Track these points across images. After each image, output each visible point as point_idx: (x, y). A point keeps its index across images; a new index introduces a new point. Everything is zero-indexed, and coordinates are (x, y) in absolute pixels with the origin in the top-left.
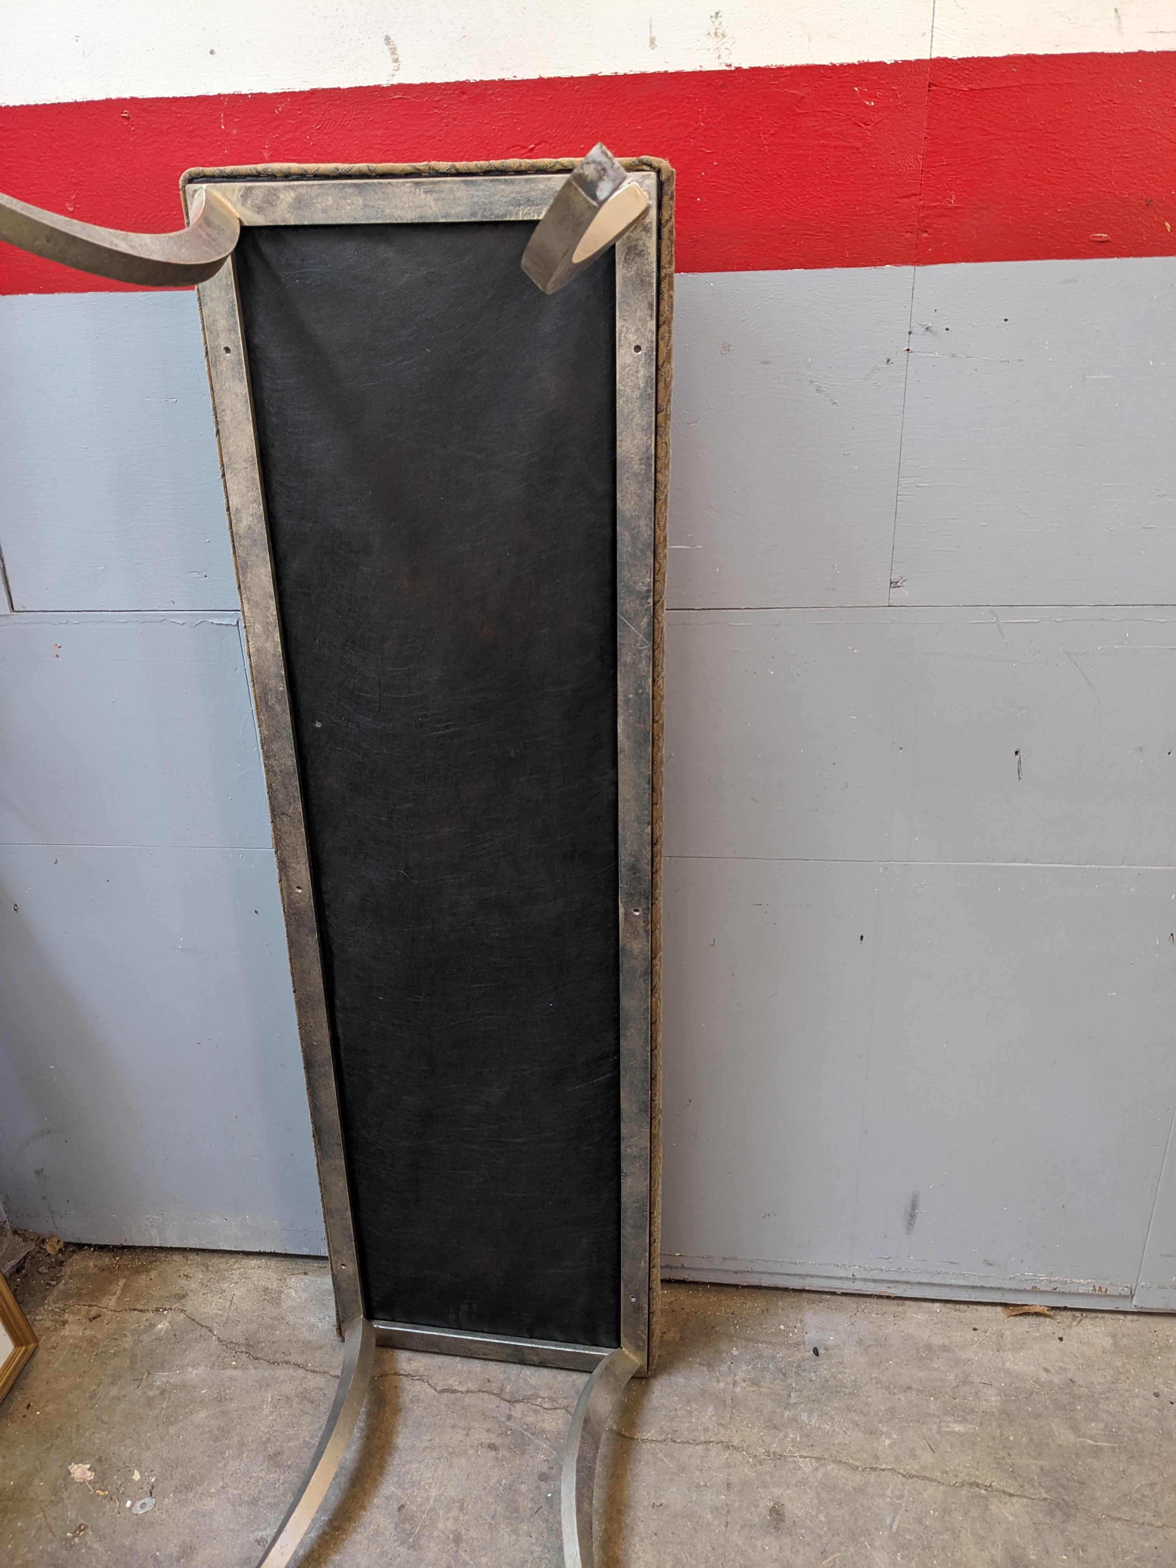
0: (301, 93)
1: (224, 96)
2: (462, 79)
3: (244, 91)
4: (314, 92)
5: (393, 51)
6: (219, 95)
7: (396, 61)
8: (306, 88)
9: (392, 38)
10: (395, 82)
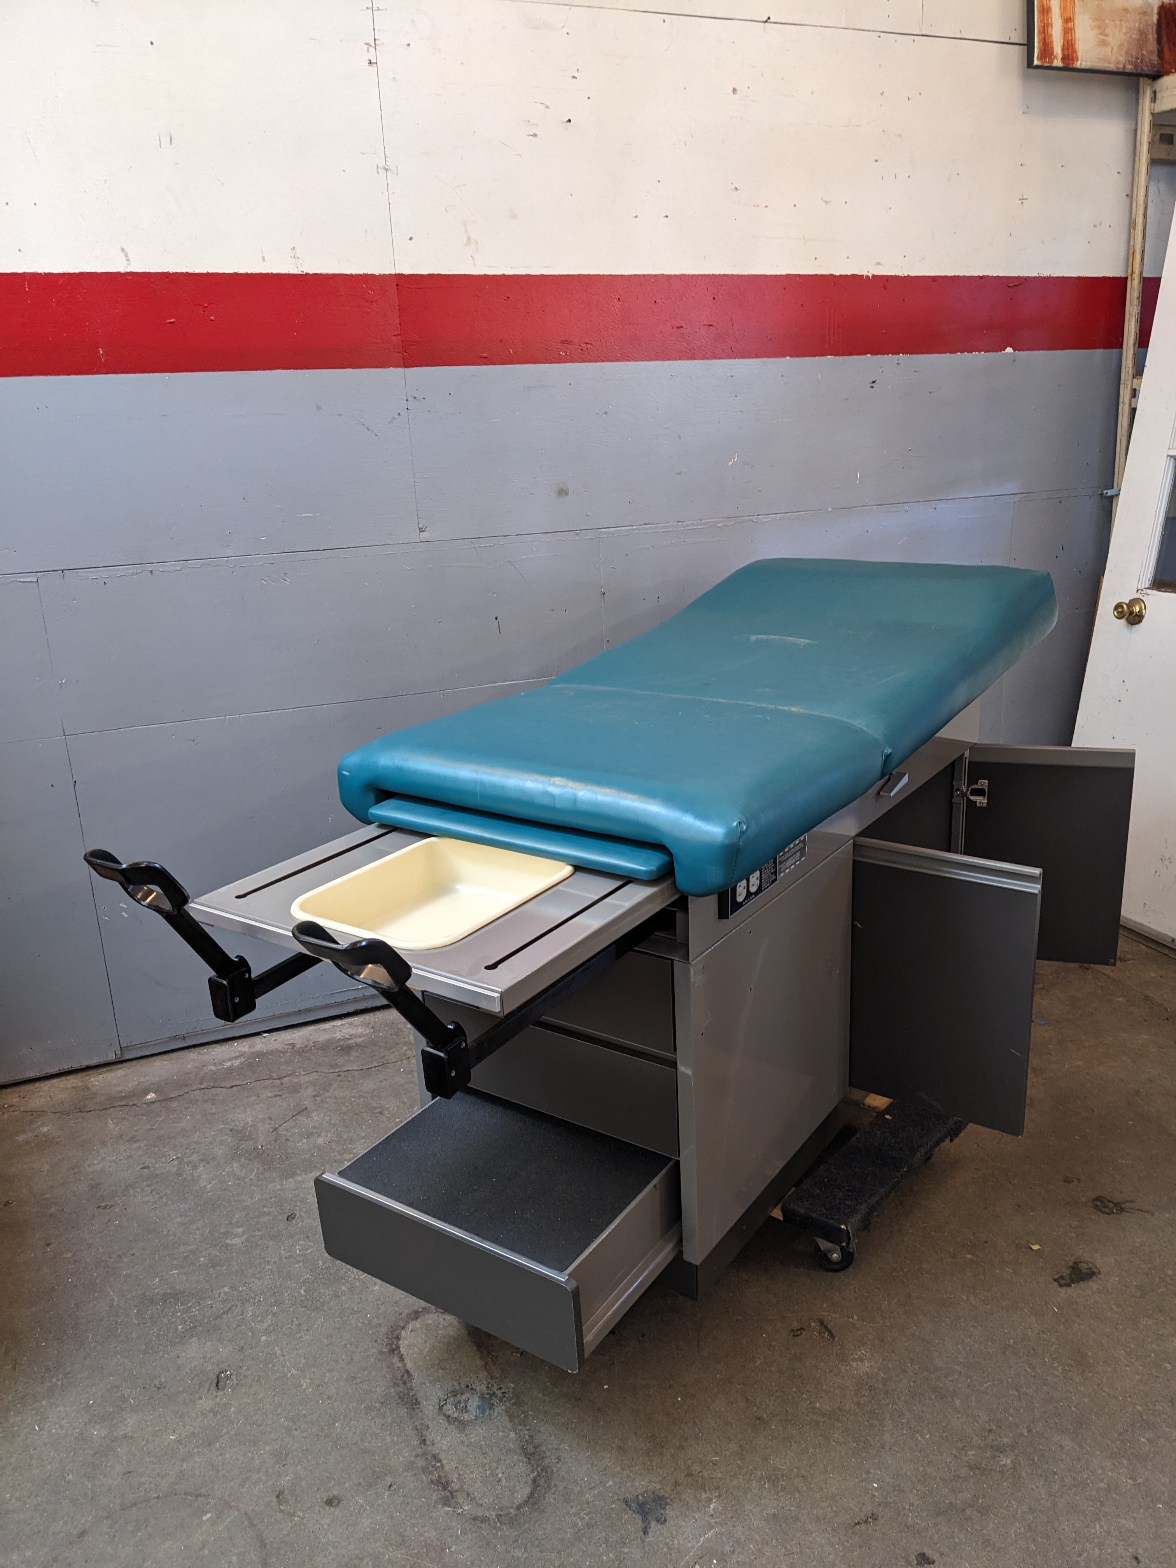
0: (74, 274)
1: (28, 273)
2: (166, 271)
3: (40, 271)
4: (81, 274)
5: (126, 255)
6: (24, 273)
7: (128, 260)
8: (77, 271)
9: (125, 249)
10: (128, 270)
